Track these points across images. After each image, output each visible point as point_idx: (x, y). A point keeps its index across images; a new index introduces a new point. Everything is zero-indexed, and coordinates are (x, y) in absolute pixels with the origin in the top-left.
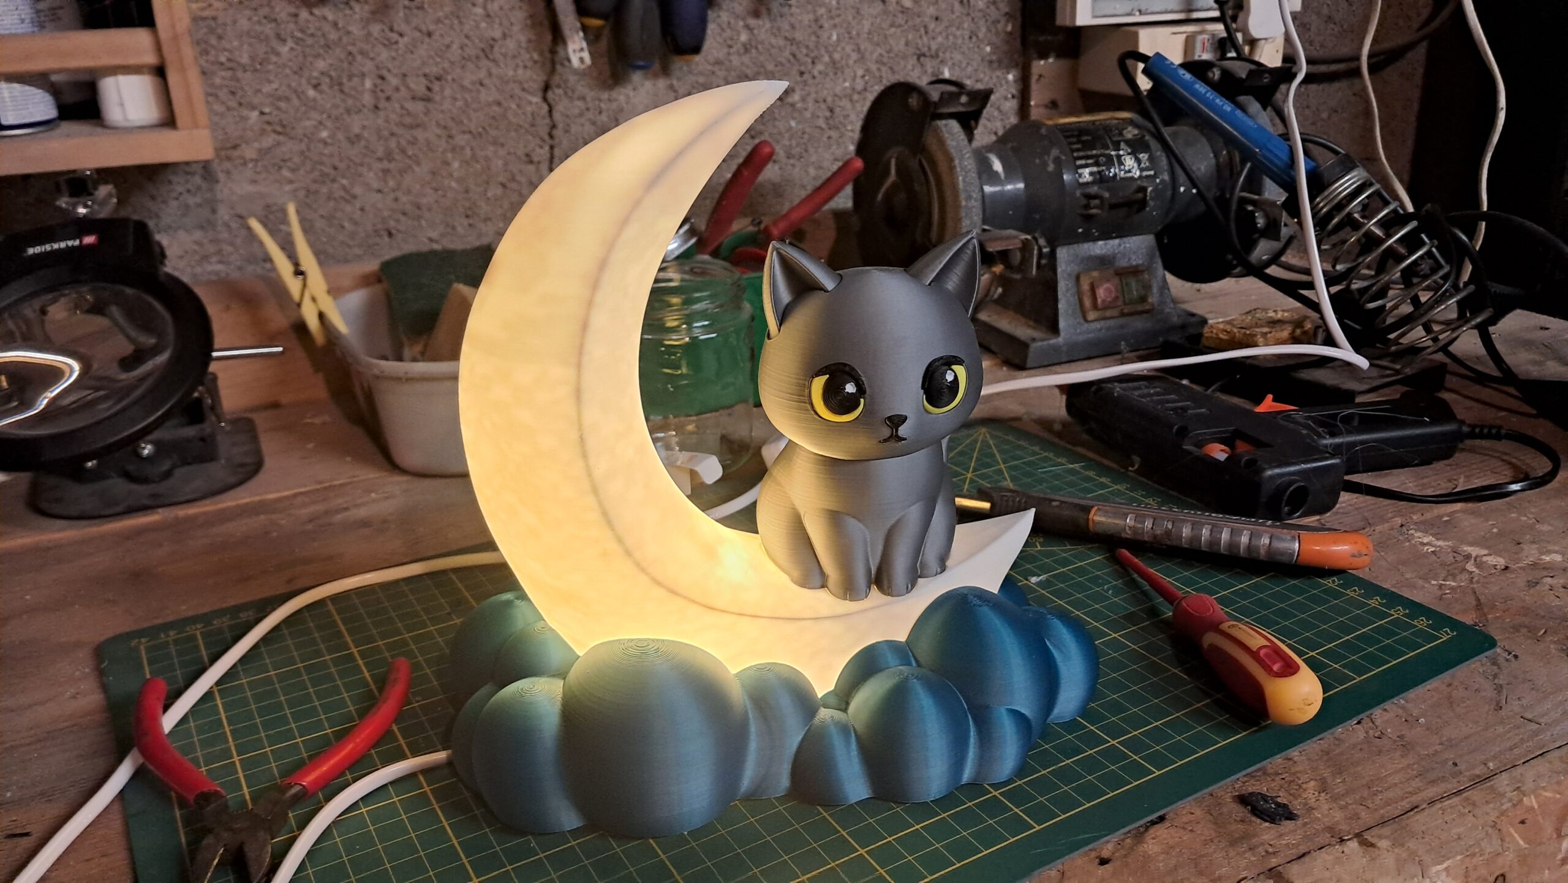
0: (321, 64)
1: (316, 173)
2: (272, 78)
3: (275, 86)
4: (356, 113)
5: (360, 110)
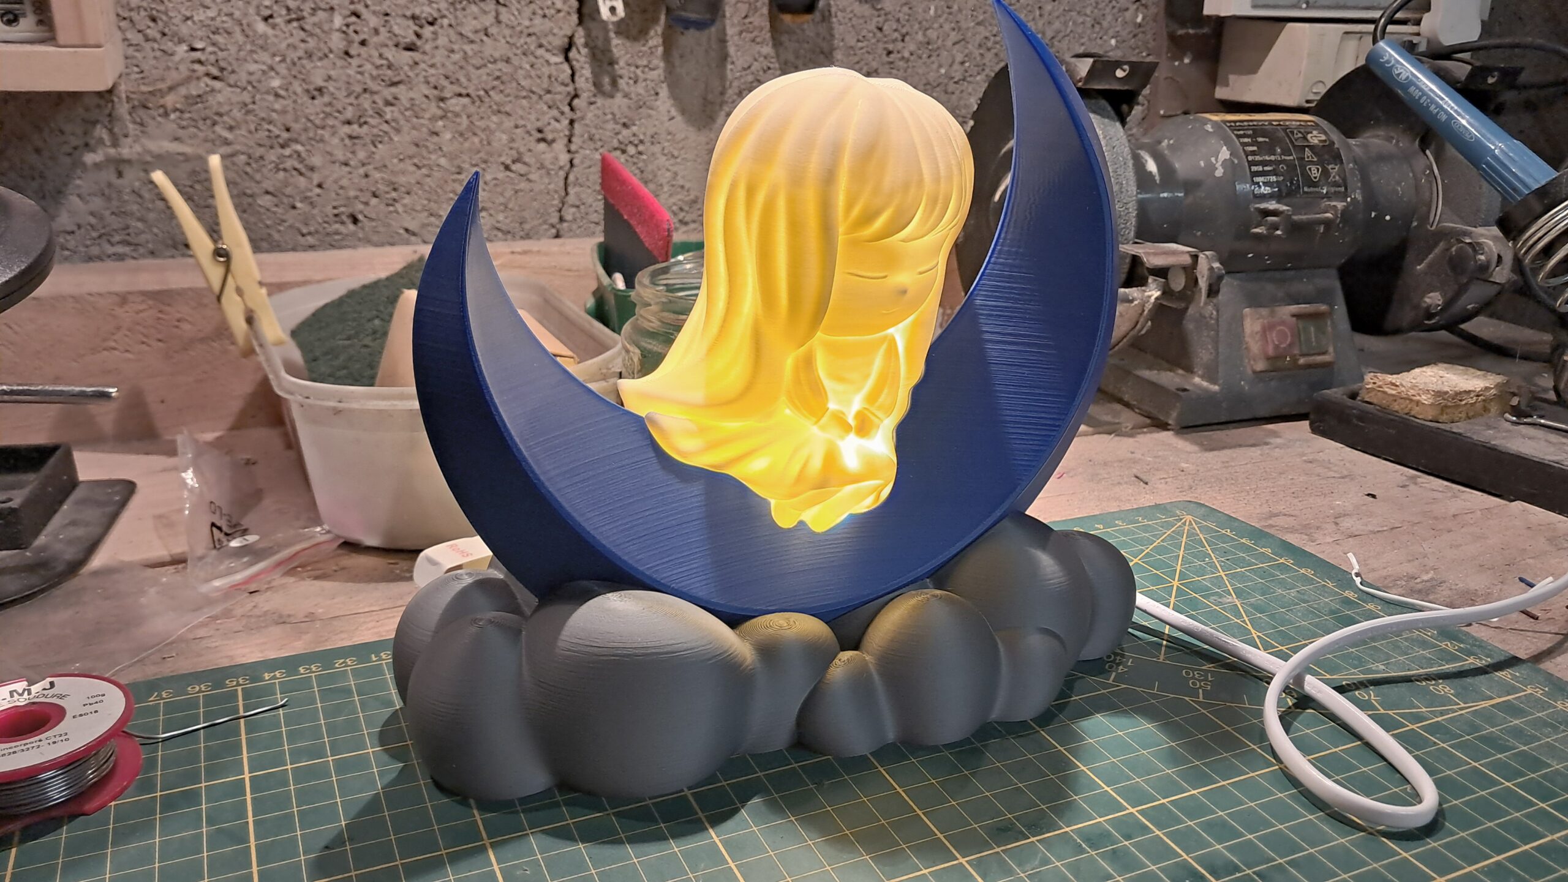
3: (211, 13)
4: (321, 59)
5: (326, 56)
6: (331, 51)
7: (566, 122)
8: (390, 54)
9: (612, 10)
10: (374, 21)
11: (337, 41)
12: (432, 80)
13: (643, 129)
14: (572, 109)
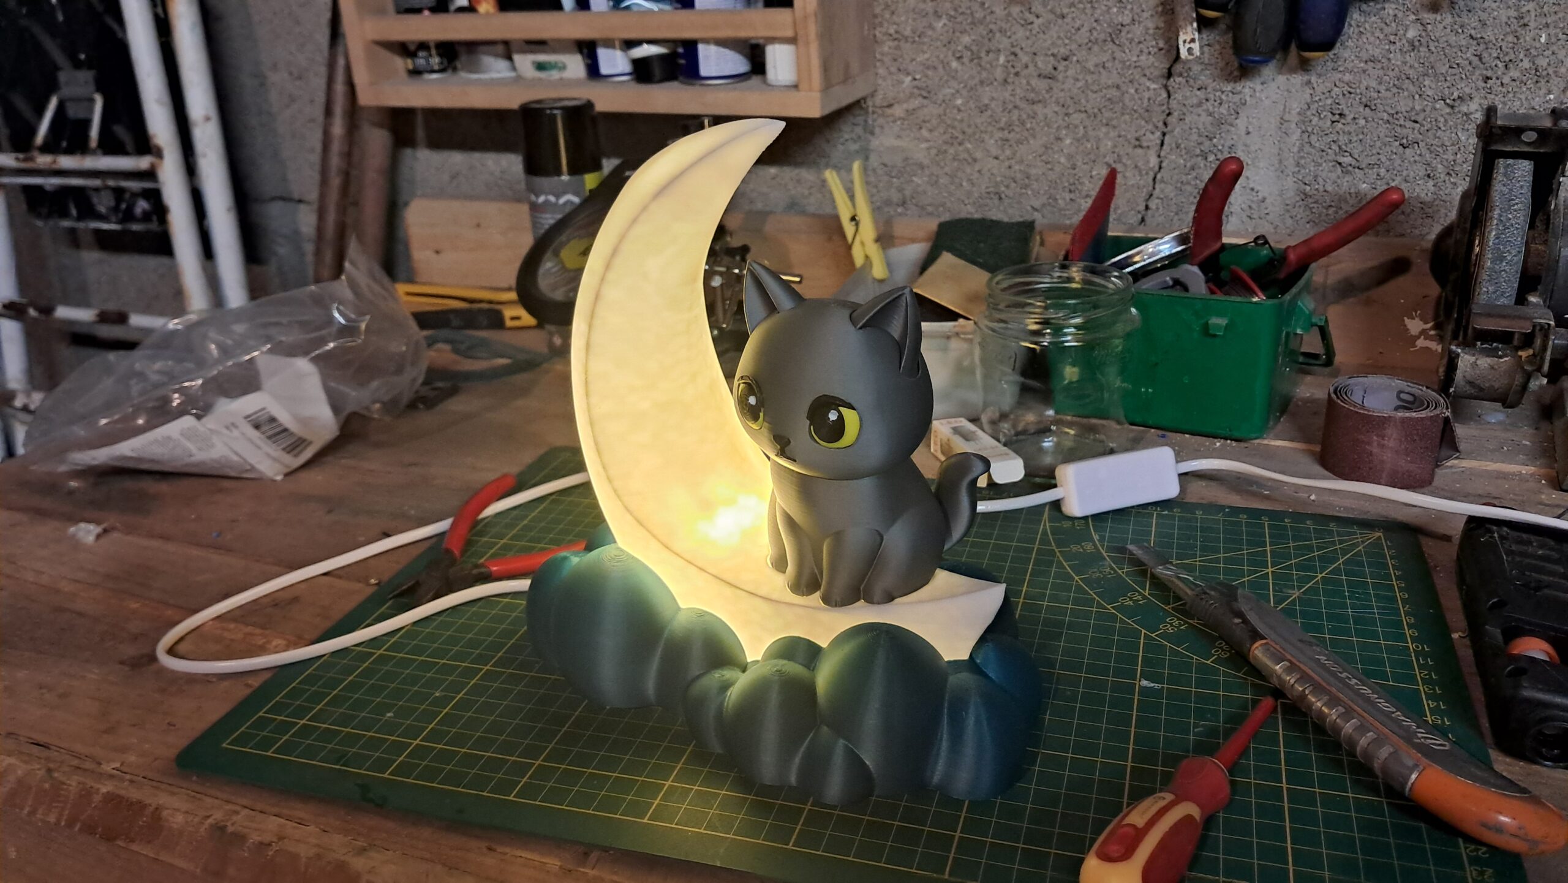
0: (966, 39)
1: (947, 136)
2: (925, 48)
3: (926, 56)
4: (988, 85)
5: (992, 83)
6: (996, 80)
7: (1158, 134)
8: (1034, 82)
9: (1190, 50)
10: (1025, 59)
11: (999, 73)
12: (1062, 101)
13: (1222, 142)
14: (1165, 124)
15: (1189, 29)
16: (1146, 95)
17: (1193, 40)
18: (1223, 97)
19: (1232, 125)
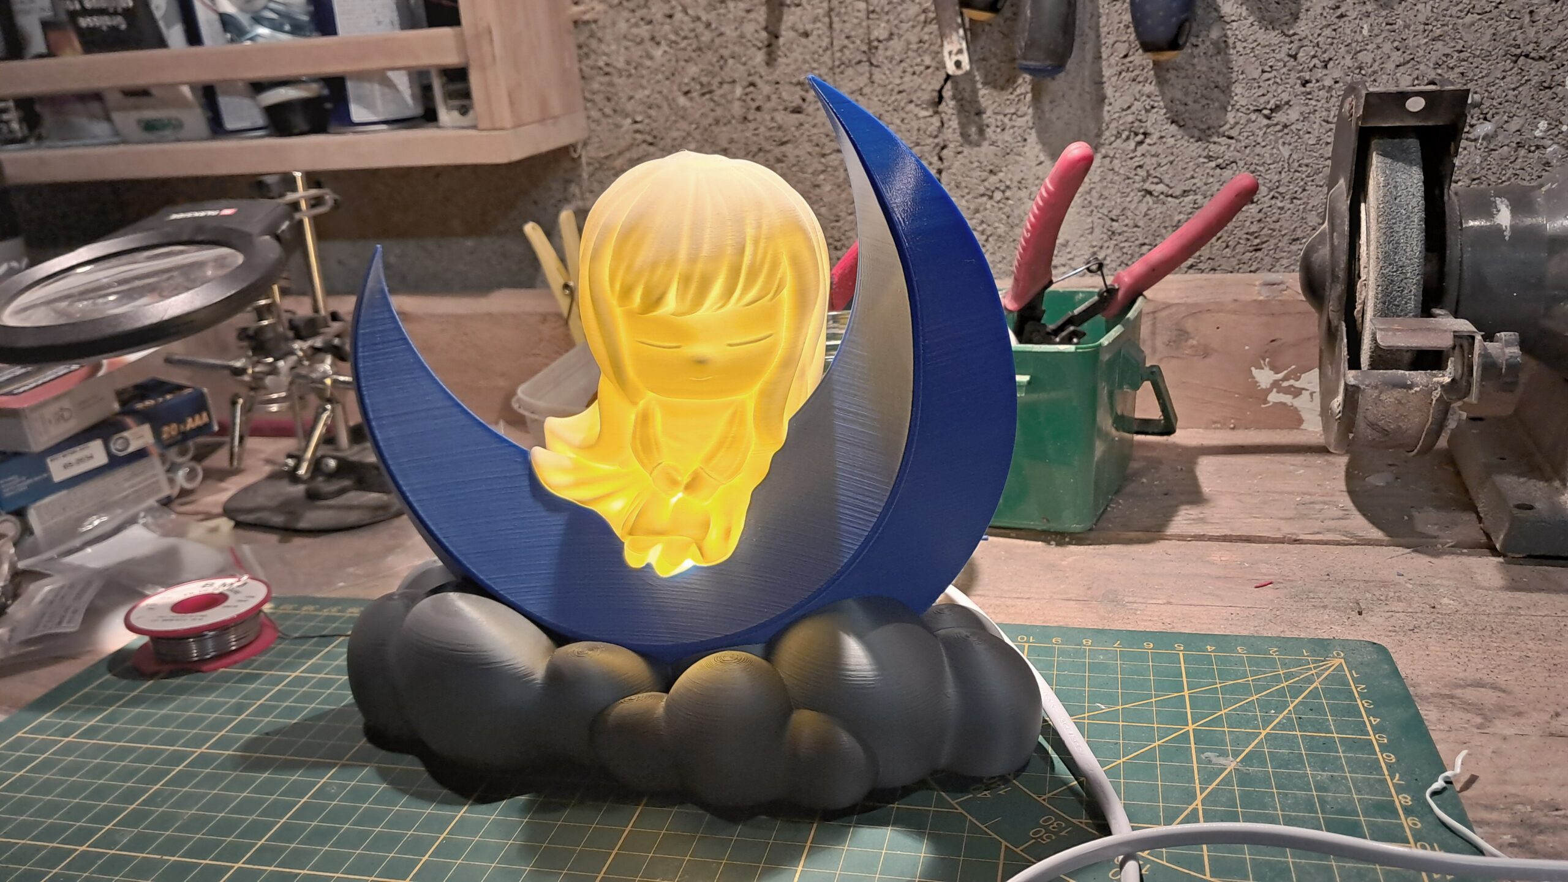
2: (644, 82)
3: (647, 92)
4: (725, 125)
5: (730, 122)
6: (733, 117)
8: (780, 117)
9: (958, 64)
10: (766, 89)
11: (737, 108)
12: (814, 138)
13: (1010, 176)
14: (941, 159)
15: (955, 37)
16: (915, 124)
17: (960, 51)
18: (1006, 120)
19: (1019, 155)
